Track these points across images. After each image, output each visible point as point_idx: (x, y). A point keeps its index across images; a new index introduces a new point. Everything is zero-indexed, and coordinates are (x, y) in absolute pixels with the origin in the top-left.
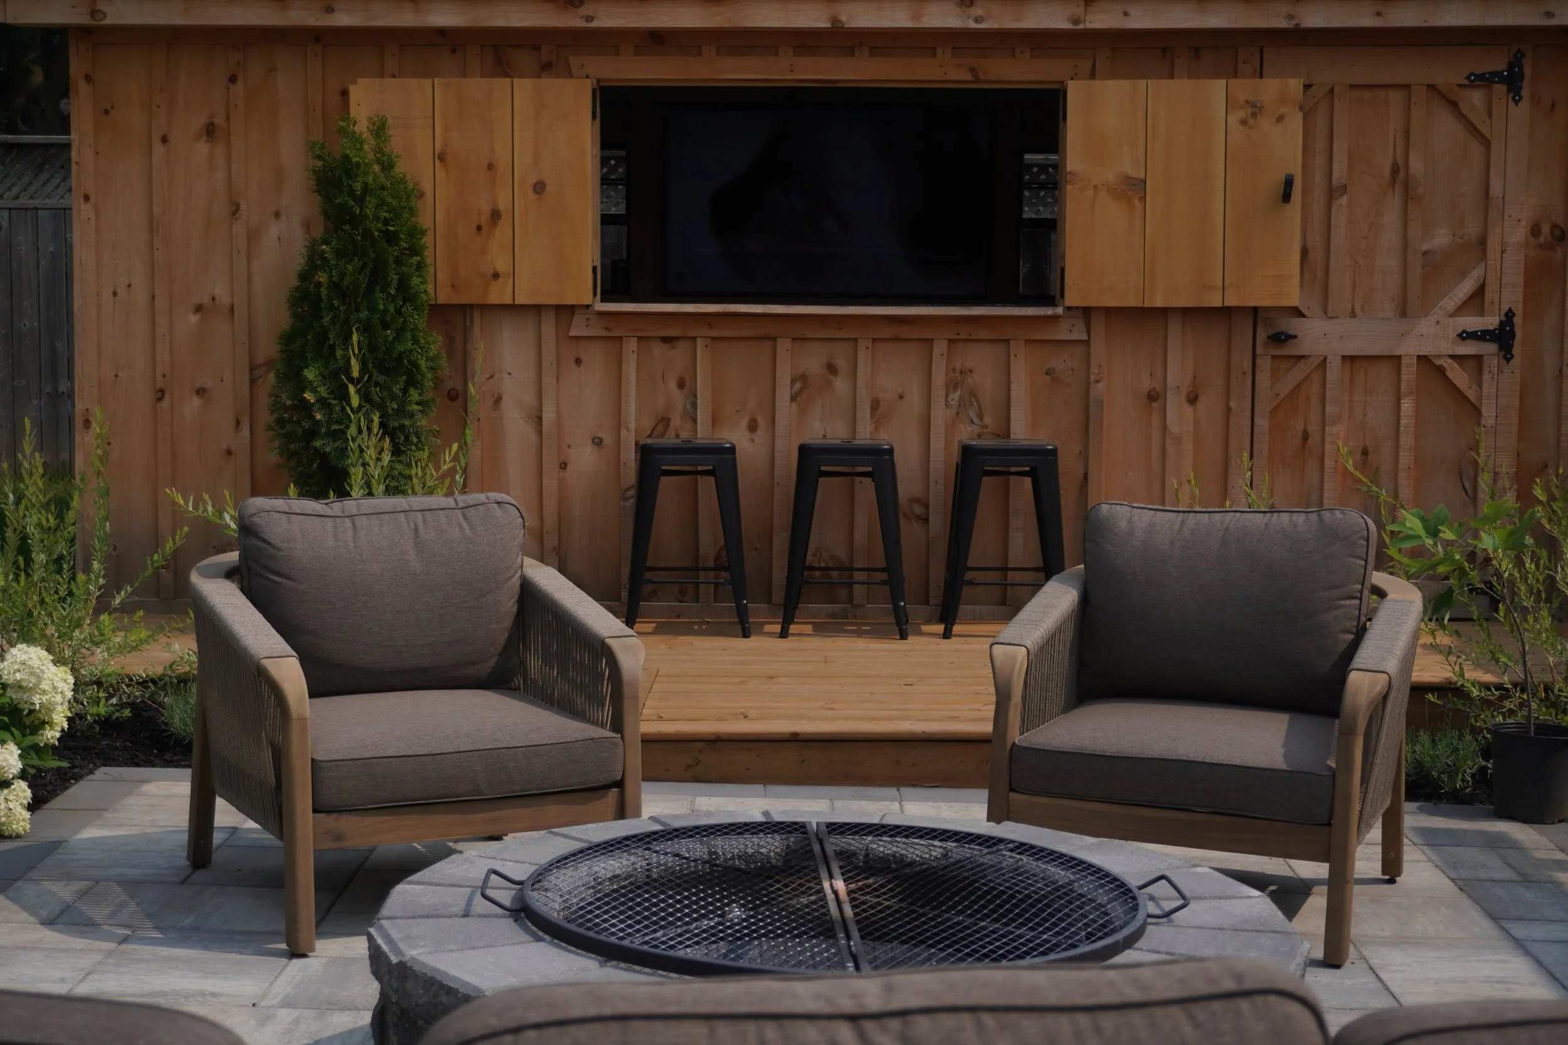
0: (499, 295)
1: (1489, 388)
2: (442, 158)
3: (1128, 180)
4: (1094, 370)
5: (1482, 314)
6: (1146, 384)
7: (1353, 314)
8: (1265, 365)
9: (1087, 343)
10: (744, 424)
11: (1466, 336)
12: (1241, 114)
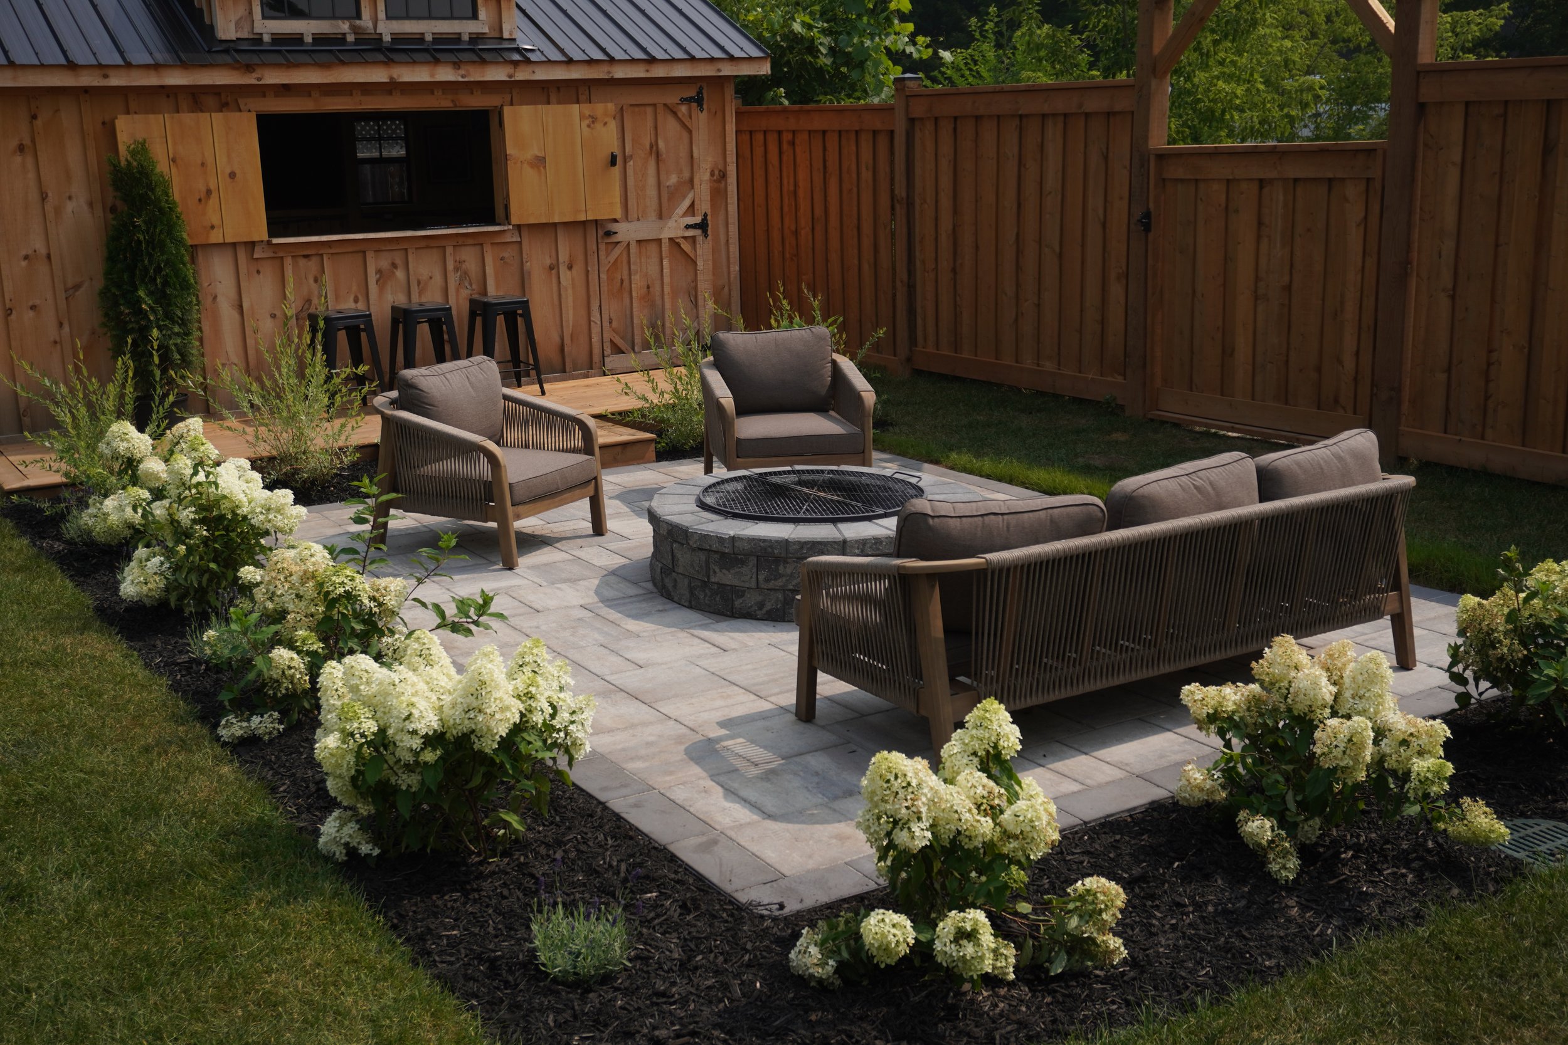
0: (216, 237)
1: (699, 251)
2: (174, 160)
3: (537, 157)
4: (525, 256)
5: (693, 215)
6: (548, 262)
7: (638, 220)
8: (602, 247)
9: (520, 243)
10: (352, 299)
11: (688, 227)
12: (587, 122)
